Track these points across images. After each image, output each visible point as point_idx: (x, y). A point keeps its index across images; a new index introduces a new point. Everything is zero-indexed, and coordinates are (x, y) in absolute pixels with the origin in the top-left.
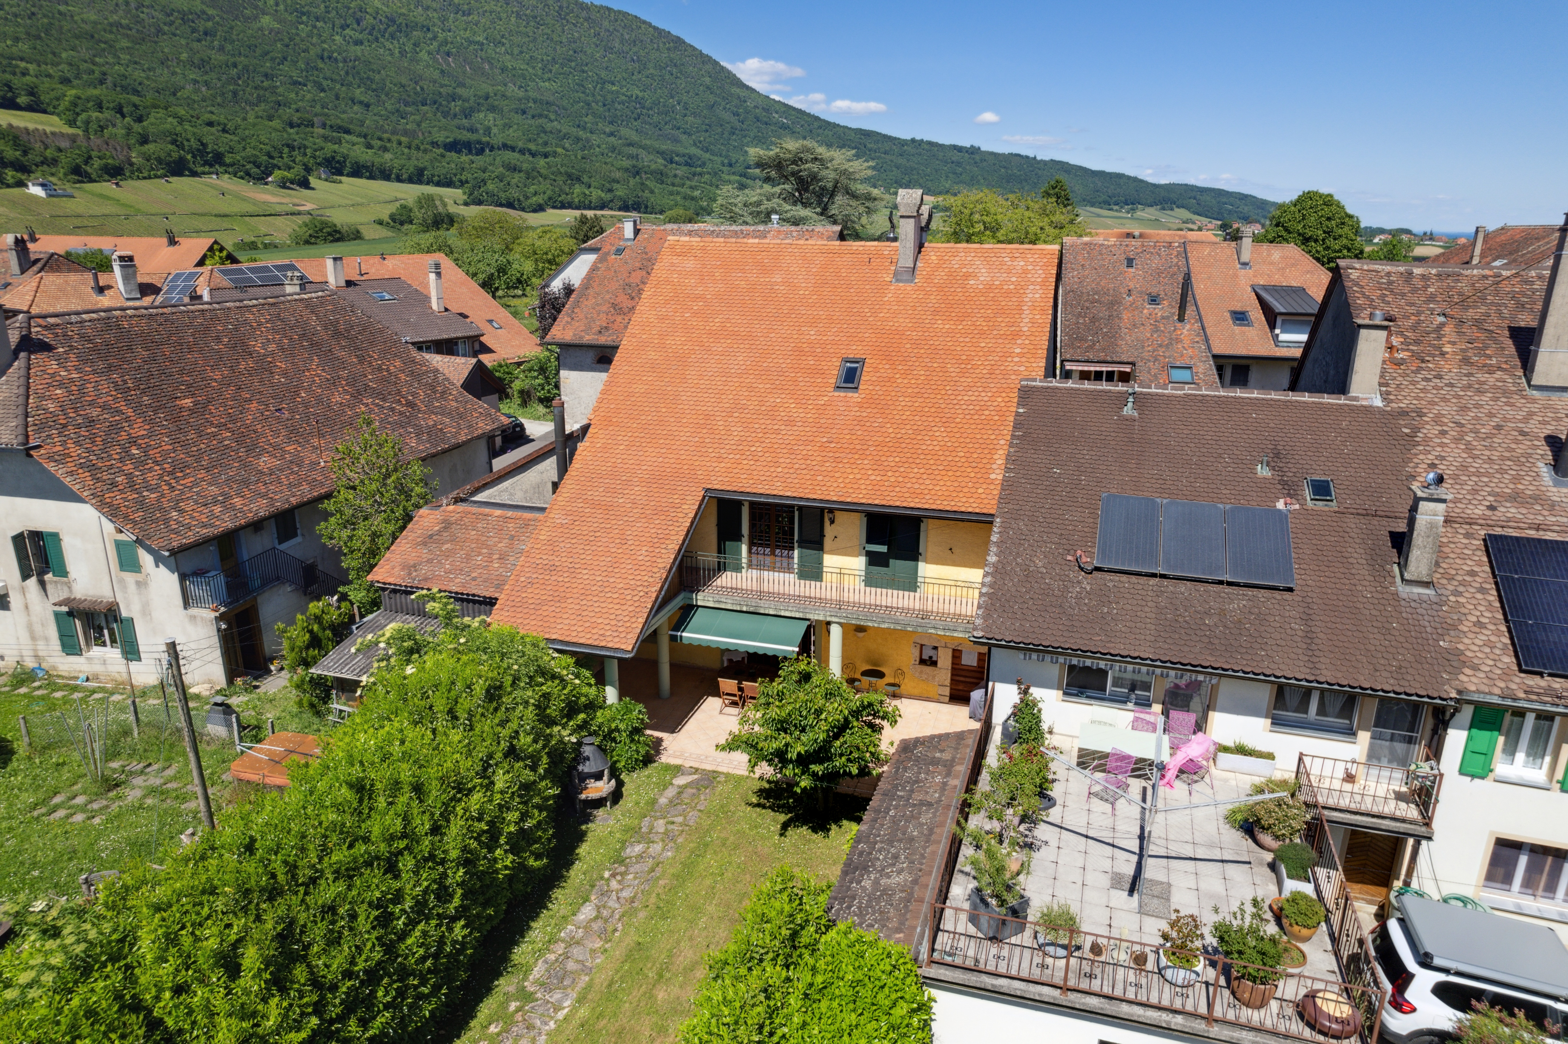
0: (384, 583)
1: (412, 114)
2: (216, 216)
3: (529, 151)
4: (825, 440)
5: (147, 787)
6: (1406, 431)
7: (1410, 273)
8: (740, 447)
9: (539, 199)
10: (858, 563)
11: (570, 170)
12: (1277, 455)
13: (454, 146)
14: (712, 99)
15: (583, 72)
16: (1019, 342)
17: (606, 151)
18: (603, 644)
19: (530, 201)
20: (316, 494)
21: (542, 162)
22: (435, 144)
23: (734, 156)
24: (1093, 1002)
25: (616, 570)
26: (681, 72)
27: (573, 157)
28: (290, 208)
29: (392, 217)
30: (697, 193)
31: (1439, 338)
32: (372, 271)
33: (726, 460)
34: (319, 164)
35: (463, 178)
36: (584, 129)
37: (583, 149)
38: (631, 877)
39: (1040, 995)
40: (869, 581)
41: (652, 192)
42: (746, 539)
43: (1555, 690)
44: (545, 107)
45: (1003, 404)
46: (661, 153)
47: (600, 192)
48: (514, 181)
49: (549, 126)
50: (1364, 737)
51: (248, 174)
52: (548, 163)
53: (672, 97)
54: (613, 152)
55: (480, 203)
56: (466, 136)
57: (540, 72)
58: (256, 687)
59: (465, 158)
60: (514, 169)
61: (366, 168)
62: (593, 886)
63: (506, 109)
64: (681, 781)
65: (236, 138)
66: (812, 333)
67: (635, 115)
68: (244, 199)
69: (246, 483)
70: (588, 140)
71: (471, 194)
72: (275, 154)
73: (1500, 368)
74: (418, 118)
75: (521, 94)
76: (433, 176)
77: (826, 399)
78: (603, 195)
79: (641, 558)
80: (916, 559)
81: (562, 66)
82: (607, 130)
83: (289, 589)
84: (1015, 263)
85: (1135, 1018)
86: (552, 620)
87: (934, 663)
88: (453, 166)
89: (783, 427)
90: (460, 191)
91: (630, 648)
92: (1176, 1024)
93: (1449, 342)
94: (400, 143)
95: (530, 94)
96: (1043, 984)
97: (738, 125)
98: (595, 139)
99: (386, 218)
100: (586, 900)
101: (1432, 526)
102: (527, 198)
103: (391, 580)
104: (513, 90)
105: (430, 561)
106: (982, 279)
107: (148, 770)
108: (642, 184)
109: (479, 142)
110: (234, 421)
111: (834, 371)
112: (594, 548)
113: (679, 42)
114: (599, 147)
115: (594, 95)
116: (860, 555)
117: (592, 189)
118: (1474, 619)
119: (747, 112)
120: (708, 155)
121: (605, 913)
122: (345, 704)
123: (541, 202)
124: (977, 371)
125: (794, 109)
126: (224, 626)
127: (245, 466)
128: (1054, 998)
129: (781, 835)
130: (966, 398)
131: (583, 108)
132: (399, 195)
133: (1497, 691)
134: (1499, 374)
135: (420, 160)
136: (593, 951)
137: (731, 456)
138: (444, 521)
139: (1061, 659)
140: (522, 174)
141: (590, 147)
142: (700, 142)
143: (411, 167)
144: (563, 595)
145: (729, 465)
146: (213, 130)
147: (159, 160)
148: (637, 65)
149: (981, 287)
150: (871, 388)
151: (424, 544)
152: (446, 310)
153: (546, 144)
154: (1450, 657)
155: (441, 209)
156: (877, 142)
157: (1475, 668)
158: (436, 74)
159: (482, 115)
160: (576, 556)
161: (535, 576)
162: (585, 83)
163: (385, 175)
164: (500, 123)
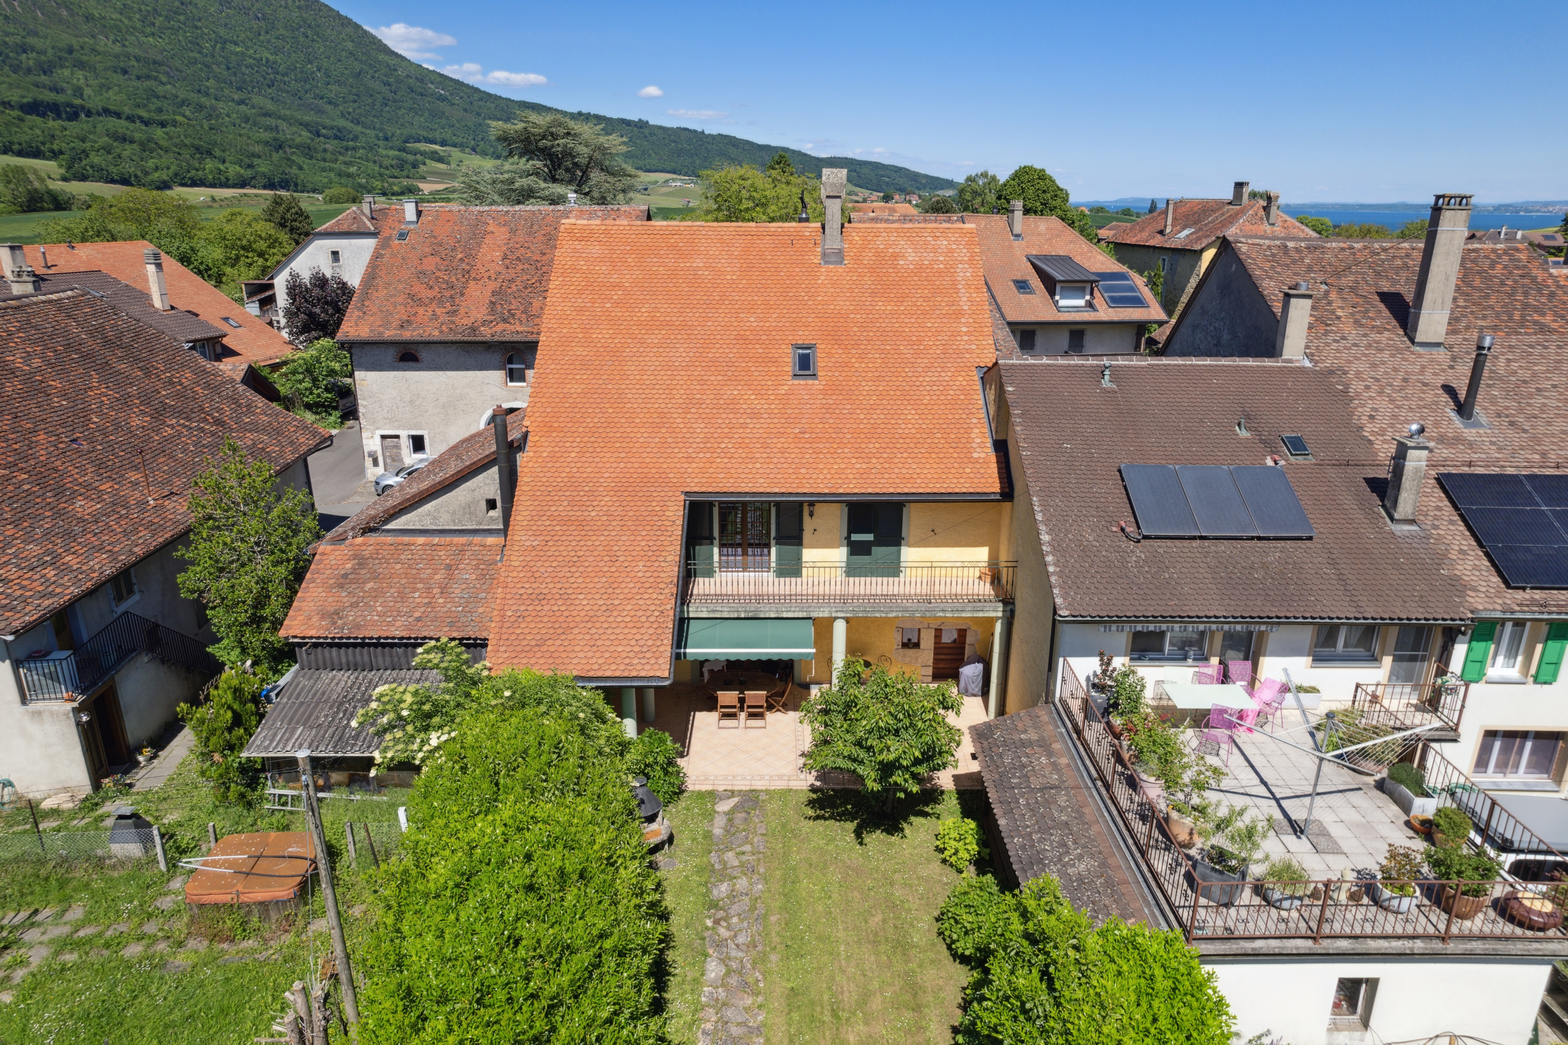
0: (304, 638)
3: (141, 118)
4: (797, 431)
5: (52, 942)
6: (1340, 387)
7: (1286, 247)
8: (709, 445)
9: (162, 175)
10: (840, 554)
11: (196, 142)
12: (1248, 417)
13: (34, 108)
14: (357, 66)
15: (197, 28)
16: (963, 320)
17: (238, 121)
18: (634, 674)
19: (150, 177)
20: (161, 540)
21: (159, 132)
22: (6, 104)
23: (390, 129)
24: (1344, 945)
25: (618, 591)
26: (318, 35)
27: (198, 128)
30: (353, 169)
31: (1330, 303)
32: (61, 262)
33: (697, 460)
35: (55, 147)
36: (207, 94)
37: (209, 117)
38: (735, 920)
39: (1297, 948)
40: (851, 571)
41: (301, 168)
42: (716, 542)
43: (1536, 600)
44: (151, 66)
45: (964, 383)
46: (306, 125)
47: (238, 168)
48: (126, 153)
49: (160, 90)
50: (1387, 660)
52: (167, 134)
53: (310, 62)
54: (246, 122)
55: (84, 178)
56: (48, 96)
57: (139, 25)
58: (131, 786)
59: (53, 124)
60: (124, 139)
62: (703, 939)
63: (99, 66)
64: (724, 806)
66: (752, 319)
67: (267, 81)
69: (69, 535)
70: (214, 109)
71: (69, 168)
73: (1386, 329)
75: (117, 48)
77: (786, 388)
78: (242, 171)
79: (640, 574)
80: (898, 544)
81: (168, 19)
82: (236, 97)
83: (146, 660)
84: (939, 243)
85: (1383, 951)
86: (564, 655)
87: (917, 645)
88: (39, 132)
89: (749, 421)
90: (53, 163)
91: (666, 674)
92: (1419, 948)
93: (1339, 307)
95: (130, 50)
96: (1294, 938)
97: (391, 96)
98: (222, 107)
100: (706, 955)
101: (1417, 470)
102: (147, 173)
103: (313, 633)
104: (105, 43)
105: (353, 605)
106: (910, 259)
107: (39, 918)
108: (288, 159)
109: (70, 105)
110: (26, 459)
111: (789, 361)
112: (581, 569)
114: (228, 115)
115: (213, 56)
116: (840, 545)
117: (227, 164)
118: (1457, 548)
119: (398, 81)
120: (359, 129)
121: (734, 965)
122: (284, 787)
123: (165, 178)
124: (931, 351)
125: (451, 79)
126: (85, 718)
127: (59, 514)
128: (1310, 948)
129: (861, 844)
130: (928, 379)
131: (201, 70)
133: (1499, 607)
134: (1386, 334)
136: (747, 1009)
137: (701, 455)
138: (355, 556)
139: (1127, 627)
140: (135, 146)
141: (218, 117)
142: (349, 113)
144: (565, 625)
145: (701, 465)
148: (263, 24)
149: (911, 267)
150: (830, 374)
151: (341, 586)
152: (173, 308)
153: (160, 110)
154: (1453, 583)
155: (37, 184)
157: (1475, 590)
159: (67, 72)
160: (564, 580)
161: (523, 608)
162: (200, 41)
164: (94, 82)
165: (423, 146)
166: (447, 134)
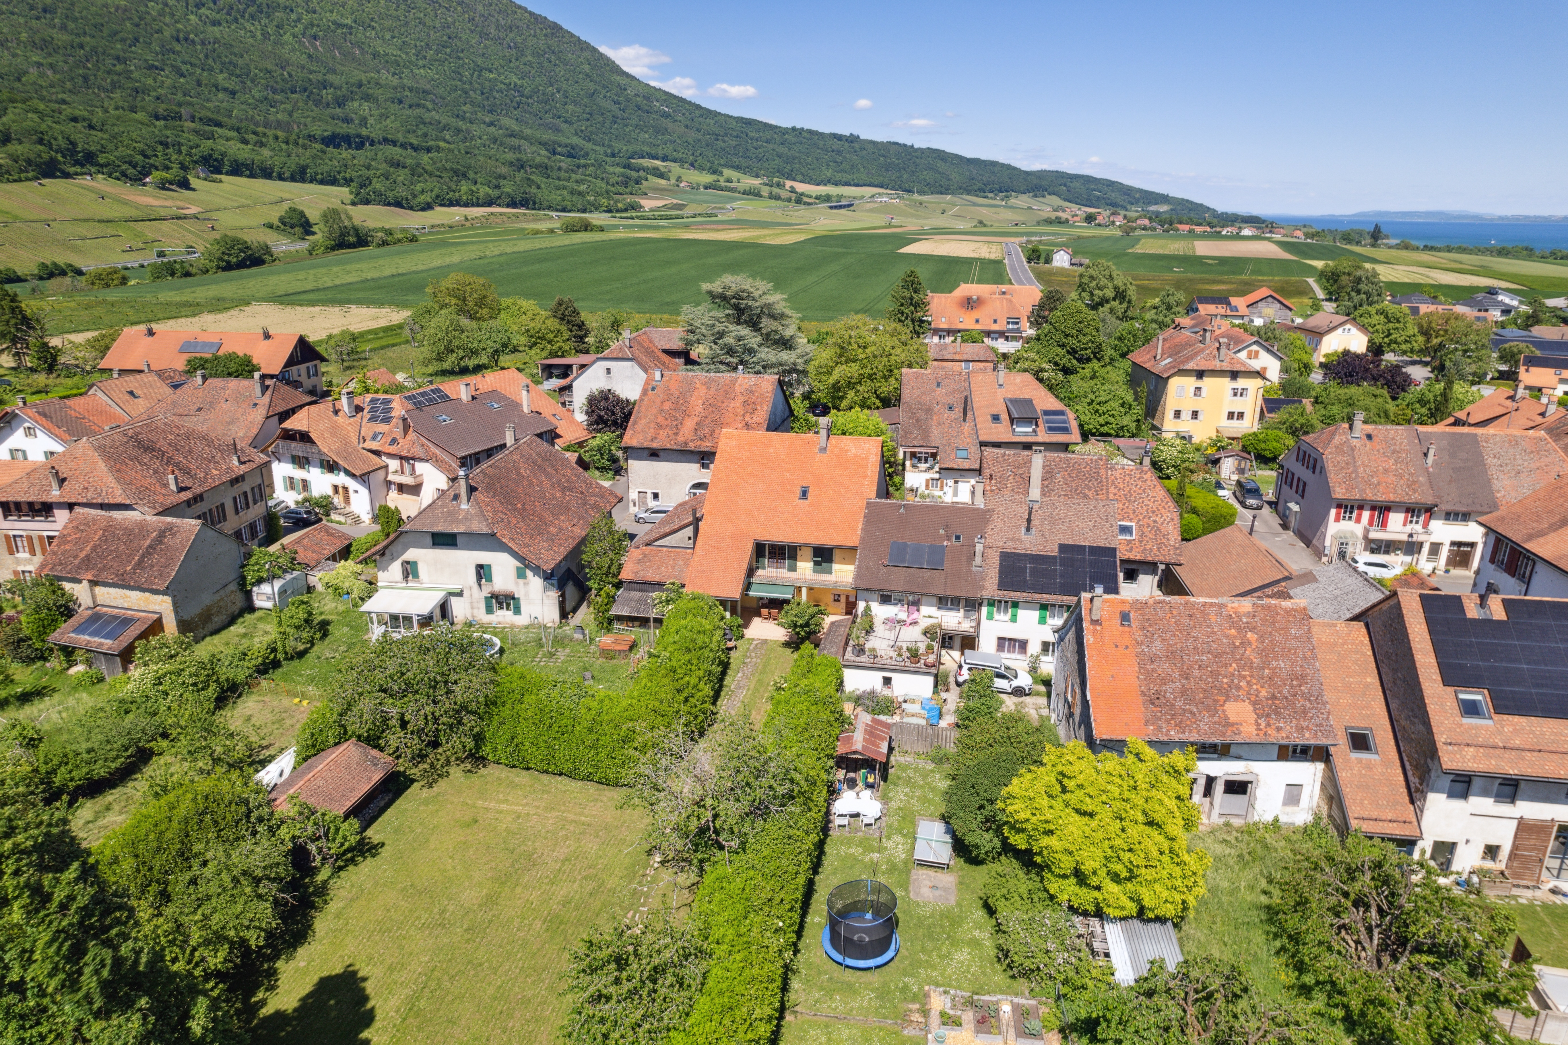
0: (627, 579)
1: (282, 103)
2: (99, 221)
3: (411, 144)
4: (797, 520)
9: (426, 198)
10: (810, 565)
11: (455, 166)
13: (332, 141)
14: (592, 87)
15: (459, 58)
17: (488, 143)
18: (729, 596)
19: (417, 199)
21: (425, 158)
22: (311, 138)
23: (617, 146)
25: (727, 571)
26: (559, 59)
27: (456, 151)
28: (175, 211)
29: (282, 220)
30: (583, 188)
34: (196, 162)
35: (348, 176)
36: (464, 119)
37: (465, 141)
40: (815, 571)
41: (539, 187)
42: (767, 557)
44: (421, 95)
46: (544, 144)
47: (487, 189)
48: (400, 178)
49: (427, 116)
50: (962, 611)
51: (124, 174)
52: (432, 159)
53: (551, 85)
54: (495, 144)
55: (367, 203)
56: (343, 129)
57: (414, 58)
58: (574, 618)
59: (345, 154)
60: (397, 165)
61: (247, 166)
63: (381, 98)
64: (757, 644)
65: (106, 136)
67: (514, 104)
68: (125, 203)
70: (468, 132)
71: (358, 194)
72: (149, 152)
74: (289, 107)
75: (395, 81)
76: (316, 174)
77: (797, 502)
78: (490, 191)
80: (832, 563)
81: (437, 52)
82: (487, 120)
87: (839, 601)
88: (335, 162)
89: (781, 514)
90: (346, 190)
91: (738, 598)
94: (276, 138)
95: (405, 81)
96: (870, 665)
97: (620, 114)
98: (476, 130)
99: (276, 222)
102: (415, 196)
103: (630, 577)
104: (386, 77)
108: (529, 179)
109: (359, 136)
111: (799, 492)
112: (717, 563)
113: (556, 28)
114: (480, 137)
115: (471, 83)
116: (811, 562)
117: (478, 186)
118: (991, 576)
119: (628, 101)
120: (589, 146)
123: (429, 200)
125: (675, 97)
126: (559, 600)
128: (872, 667)
131: (460, 96)
132: (285, 196)
133: (994, 596)
135: (302, 156)
137: (761, 526)
139: (878, 592)
140: (406, 171)
141: (472, 139)
142: (582, 131)
143: (293, 163)
144: (710, 580)
145: (761, 530)
146: (79, 125)
147: (29, 162)
148: (514, 52)
150: (813, 498)
151: (639, 563)
153: (426, 135)
154: (983, 587)
156: (759, 130)
157: (990, 589)
158: (303, 60)
159: (356, 104)
160: (710, 566)
161: (698, 574)
162: (461, 71)
163: (267, 173)
164: (376, 113)
165: (646, 162)
166: (668, 150)
